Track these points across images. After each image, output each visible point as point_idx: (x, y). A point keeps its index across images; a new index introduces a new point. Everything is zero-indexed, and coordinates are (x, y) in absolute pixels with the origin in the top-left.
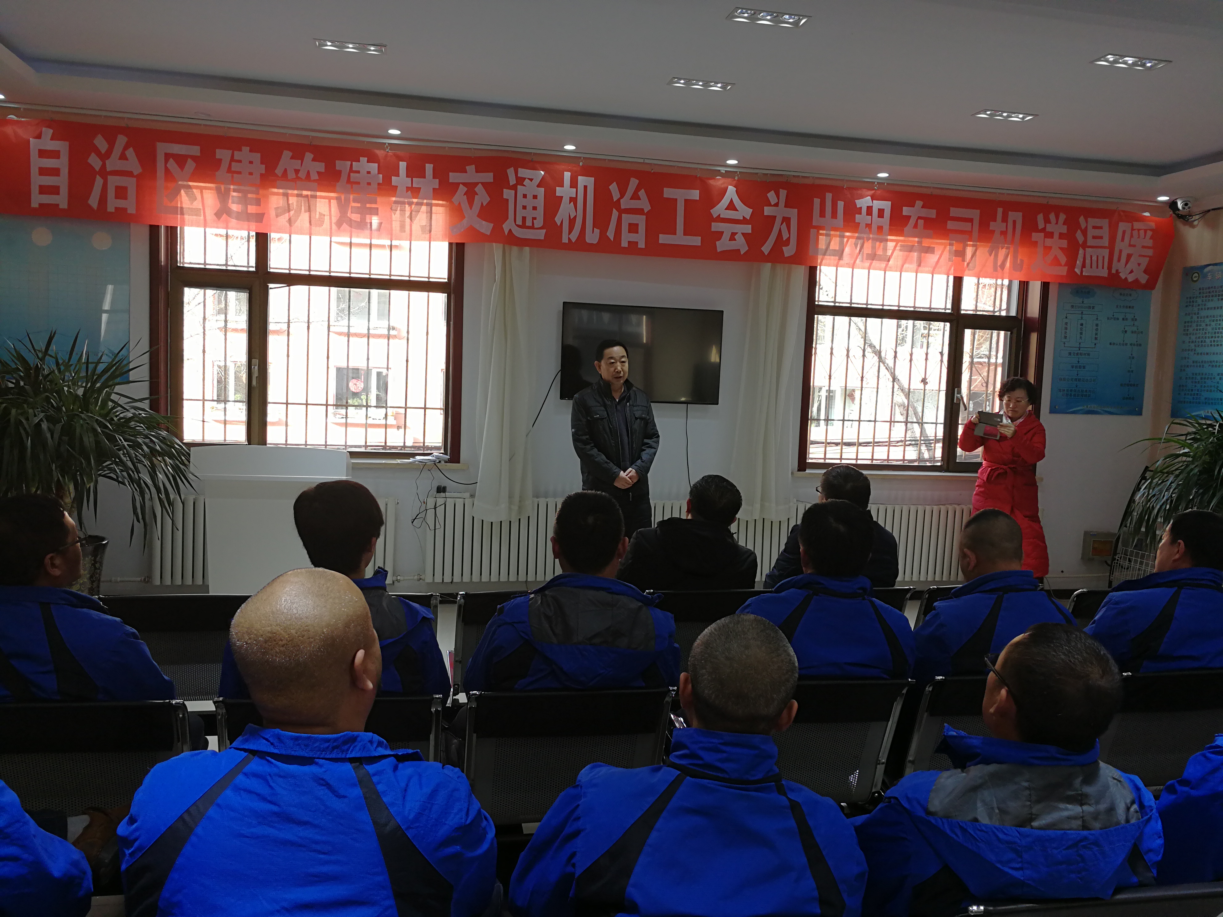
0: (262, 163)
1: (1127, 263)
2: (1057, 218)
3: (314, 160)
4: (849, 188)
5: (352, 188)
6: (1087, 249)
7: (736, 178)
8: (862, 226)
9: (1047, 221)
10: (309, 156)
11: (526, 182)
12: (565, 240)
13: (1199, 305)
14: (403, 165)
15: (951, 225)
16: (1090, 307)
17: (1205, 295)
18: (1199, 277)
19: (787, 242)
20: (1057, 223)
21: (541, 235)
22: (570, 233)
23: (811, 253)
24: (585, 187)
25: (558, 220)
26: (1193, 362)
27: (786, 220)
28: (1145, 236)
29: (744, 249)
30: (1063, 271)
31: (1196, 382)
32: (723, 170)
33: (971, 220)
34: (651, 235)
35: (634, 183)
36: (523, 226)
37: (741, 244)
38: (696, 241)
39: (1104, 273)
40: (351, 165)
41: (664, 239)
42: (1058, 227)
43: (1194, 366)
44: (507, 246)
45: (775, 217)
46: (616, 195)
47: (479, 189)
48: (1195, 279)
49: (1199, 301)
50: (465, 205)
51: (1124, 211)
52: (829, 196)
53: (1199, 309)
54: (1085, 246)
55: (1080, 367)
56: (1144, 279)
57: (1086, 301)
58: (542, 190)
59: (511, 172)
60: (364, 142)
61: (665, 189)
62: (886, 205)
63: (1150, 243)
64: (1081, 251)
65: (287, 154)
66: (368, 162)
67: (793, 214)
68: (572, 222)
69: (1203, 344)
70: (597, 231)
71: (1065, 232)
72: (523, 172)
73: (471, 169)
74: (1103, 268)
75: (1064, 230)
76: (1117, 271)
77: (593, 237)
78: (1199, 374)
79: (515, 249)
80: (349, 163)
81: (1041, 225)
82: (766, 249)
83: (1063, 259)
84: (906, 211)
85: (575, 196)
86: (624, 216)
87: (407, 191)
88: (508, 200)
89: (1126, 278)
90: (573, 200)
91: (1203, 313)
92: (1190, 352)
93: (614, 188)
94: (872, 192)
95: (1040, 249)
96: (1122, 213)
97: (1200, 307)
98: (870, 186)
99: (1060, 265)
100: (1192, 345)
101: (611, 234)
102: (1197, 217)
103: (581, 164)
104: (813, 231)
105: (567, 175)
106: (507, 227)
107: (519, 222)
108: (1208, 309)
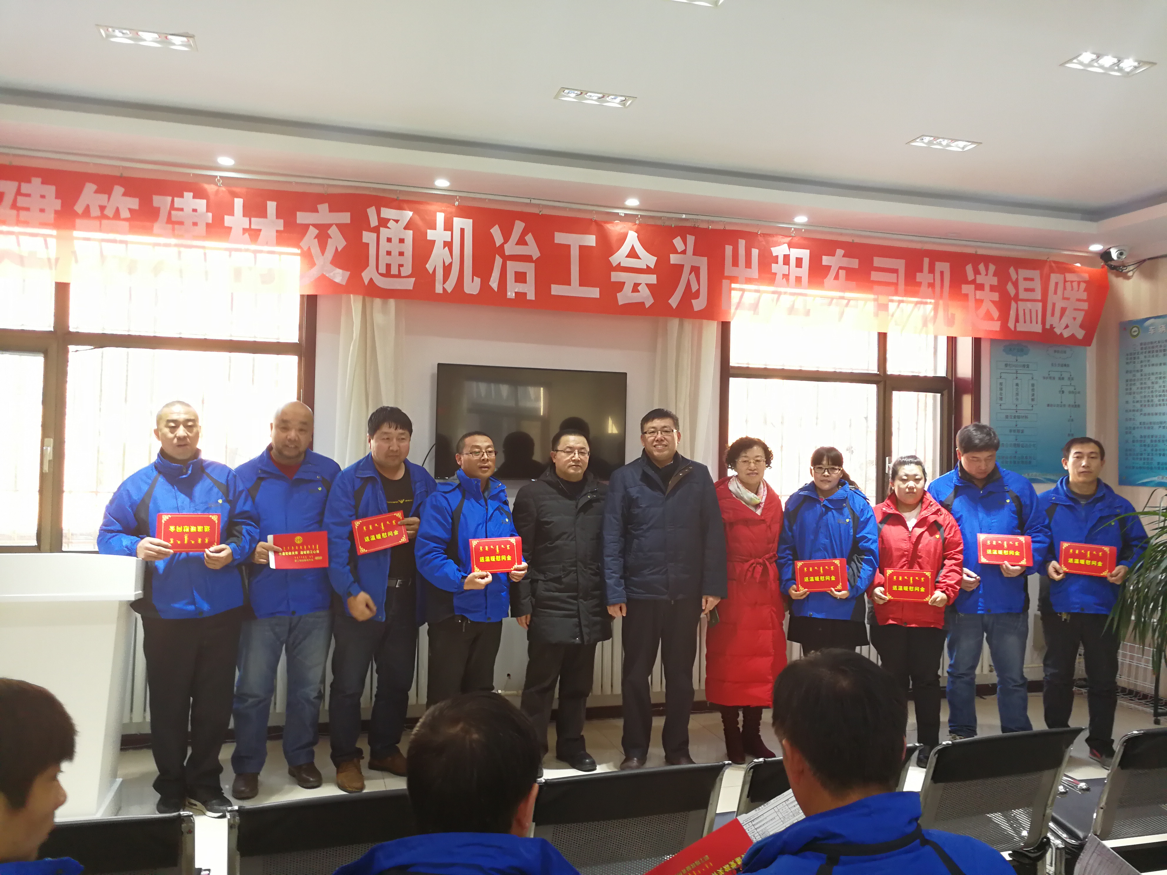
0: (56, 198)
1: (1061, 318)
2: (987, 269)
3: (125, 194)
4: (764, 235)
5: (173, 229)
6: (1019, 303)
7: (637, 222)
8: (779, 277)
9: (977, 272)
10: (118, 190)
11: (391, 224)
12: (439, 289)
13: (1141, 362)
14: (239, 203)
15: (875, 276)
16: (1024, 366)
17: (1147, 350)
18: (1139, 330)
19: (697, 295)
20: (987, 275)
21: (409, 284)
22: (444, 282)
23: (724, 306)
24: (462, 230)
25: (429, 267)
26: (1140, 423)
27: (695, 270)
28: (1079, 288)
29: (649, 302)
30: (996, 326)
31: (1145, 445)
32: (622, 212)
33: (895, 271)
34: (541, 286)
35: (519, 226)
36: (388, 274)
37: (645, 296)
38: (594, 293)
39: (1038, 328)
40: (173, 202)
41: (557, 290)
42: (988, 279)
43: (1141, 427)
44: (368, 299)
45: (683, 266)
46: (499, 239)
47: (333, 231)
48: (1135, 334)
49: (1142, 357)
50: (315, 250)
51: (1055, 262)
52: (742, 243)
53: (1142, 366)
54: (1016, 299)
55: (1018, 431)
56: (1080, 334)
57: (1019, 358)
58: (411, 232)
59: (372, 212)
60: (189, 174)
61: (556, 234)
62: (805, 254)
63: (1084, 296)
64: (1013, 304)
65: (90, 188)
66: (194, 197)
67: (703, 263)
68: (447, 269)
69: (1150, 403)
70: (478, 280)
71: (996, 283)
72: (387, 213)
73: (323, 208)
74: (1037, 323)
75: (995, 281)
76: (1051, 325)
77: (472, 286)
78: (1149, 436)
79: (378, 301)
80: (169, 199)
81: (971, 276)
82: (674, 301)
83: (996, 314)
84: (826, 260)
85: (450, 240)
86: (509, 263)
87: (244, 234)
88: (368, 244)
89: (1061, 334)
90: (449, 245)
91: (1147, 370)
92: (1136, 413)
93: (496, 232)
94: (788, 239)
95: (972, 303)
96: (1053, 265)
97: (1143, 364)
98: (785, 232)
99: (992, 319)
100: (1138, 406)
101: (494, 284)
102: (1131, 268)
103: (457, 203)
104: (725, 282)
105: (440, 218)
106: (367, 275)
107: (383, 269)
108: (1153, 365)
